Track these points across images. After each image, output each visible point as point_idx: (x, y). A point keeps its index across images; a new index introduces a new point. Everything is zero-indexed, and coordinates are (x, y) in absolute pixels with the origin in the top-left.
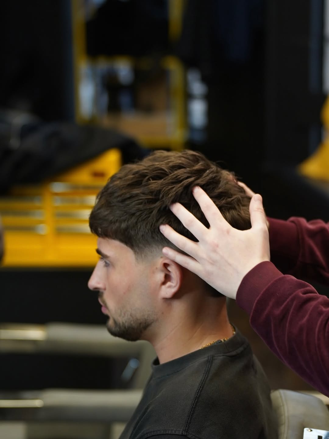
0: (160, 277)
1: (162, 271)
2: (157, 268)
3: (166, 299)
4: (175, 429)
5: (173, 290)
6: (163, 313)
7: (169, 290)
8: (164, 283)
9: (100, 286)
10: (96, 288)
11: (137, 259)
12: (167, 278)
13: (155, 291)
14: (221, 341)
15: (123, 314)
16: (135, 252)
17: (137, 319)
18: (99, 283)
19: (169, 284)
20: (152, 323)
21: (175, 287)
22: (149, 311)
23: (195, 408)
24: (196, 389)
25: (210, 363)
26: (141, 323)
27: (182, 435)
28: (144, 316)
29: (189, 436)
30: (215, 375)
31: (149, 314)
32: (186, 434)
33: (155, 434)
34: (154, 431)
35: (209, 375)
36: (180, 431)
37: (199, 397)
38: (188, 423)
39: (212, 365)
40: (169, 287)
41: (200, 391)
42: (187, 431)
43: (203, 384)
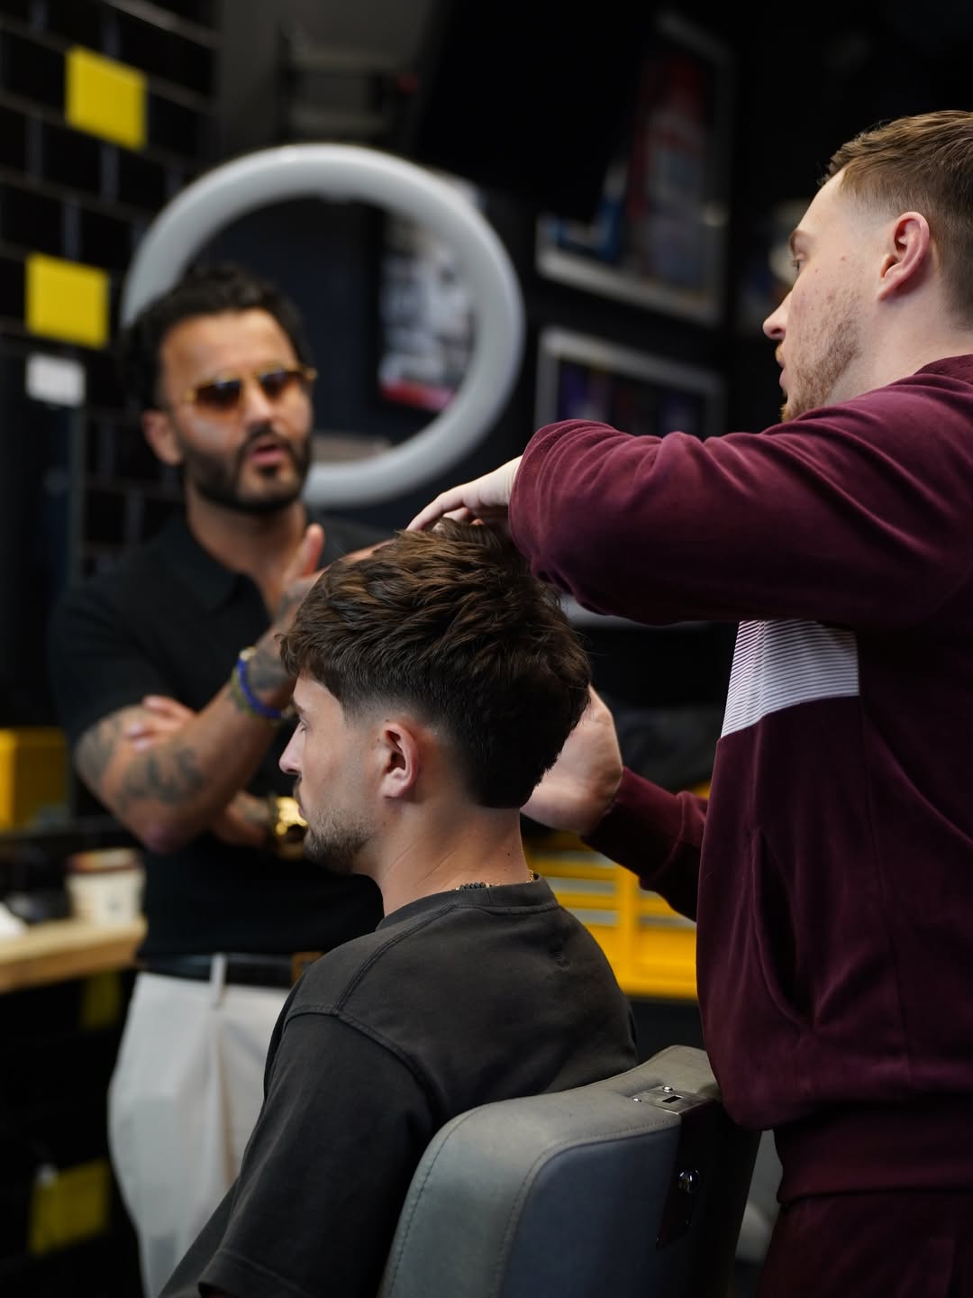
0: (383, 756)
1: (388, 746)
2: (378, 740)
3: (388, 797)
4: (322, 1004)
5: (404, 783)
6: (385, 824)
7: (395, 783)
8: (389, 769)
10: (291, 770)
11: (346, 719)
12: (396, 760)
13: (373, 783)
14: (485, 886)
15: (323, 821)
16: (344, 707)
17: (343, 831)
18: (296, 761)
19: (397, 770)
20: (367, 840)
21: (406, 777)
22: (361, 818)
23: (367, 971)
24: (383, 942)
25: (442, 913)
26: (349, 839)
27: (332, 1015)
28: (354, 826)
29: (343, 1017)
30: (438, 930)
31: (361, 823)
32: (337, 1012)
33: (293, 1014)
34: (293, 1011)
35: (426, 929)
36: (329, 1007)
37: (381, 956)
38: (347, 996)
39: (444, 917)
40: (398, 776)
41: (389, 945)
42: (341, 1009)
43: (401, 938)
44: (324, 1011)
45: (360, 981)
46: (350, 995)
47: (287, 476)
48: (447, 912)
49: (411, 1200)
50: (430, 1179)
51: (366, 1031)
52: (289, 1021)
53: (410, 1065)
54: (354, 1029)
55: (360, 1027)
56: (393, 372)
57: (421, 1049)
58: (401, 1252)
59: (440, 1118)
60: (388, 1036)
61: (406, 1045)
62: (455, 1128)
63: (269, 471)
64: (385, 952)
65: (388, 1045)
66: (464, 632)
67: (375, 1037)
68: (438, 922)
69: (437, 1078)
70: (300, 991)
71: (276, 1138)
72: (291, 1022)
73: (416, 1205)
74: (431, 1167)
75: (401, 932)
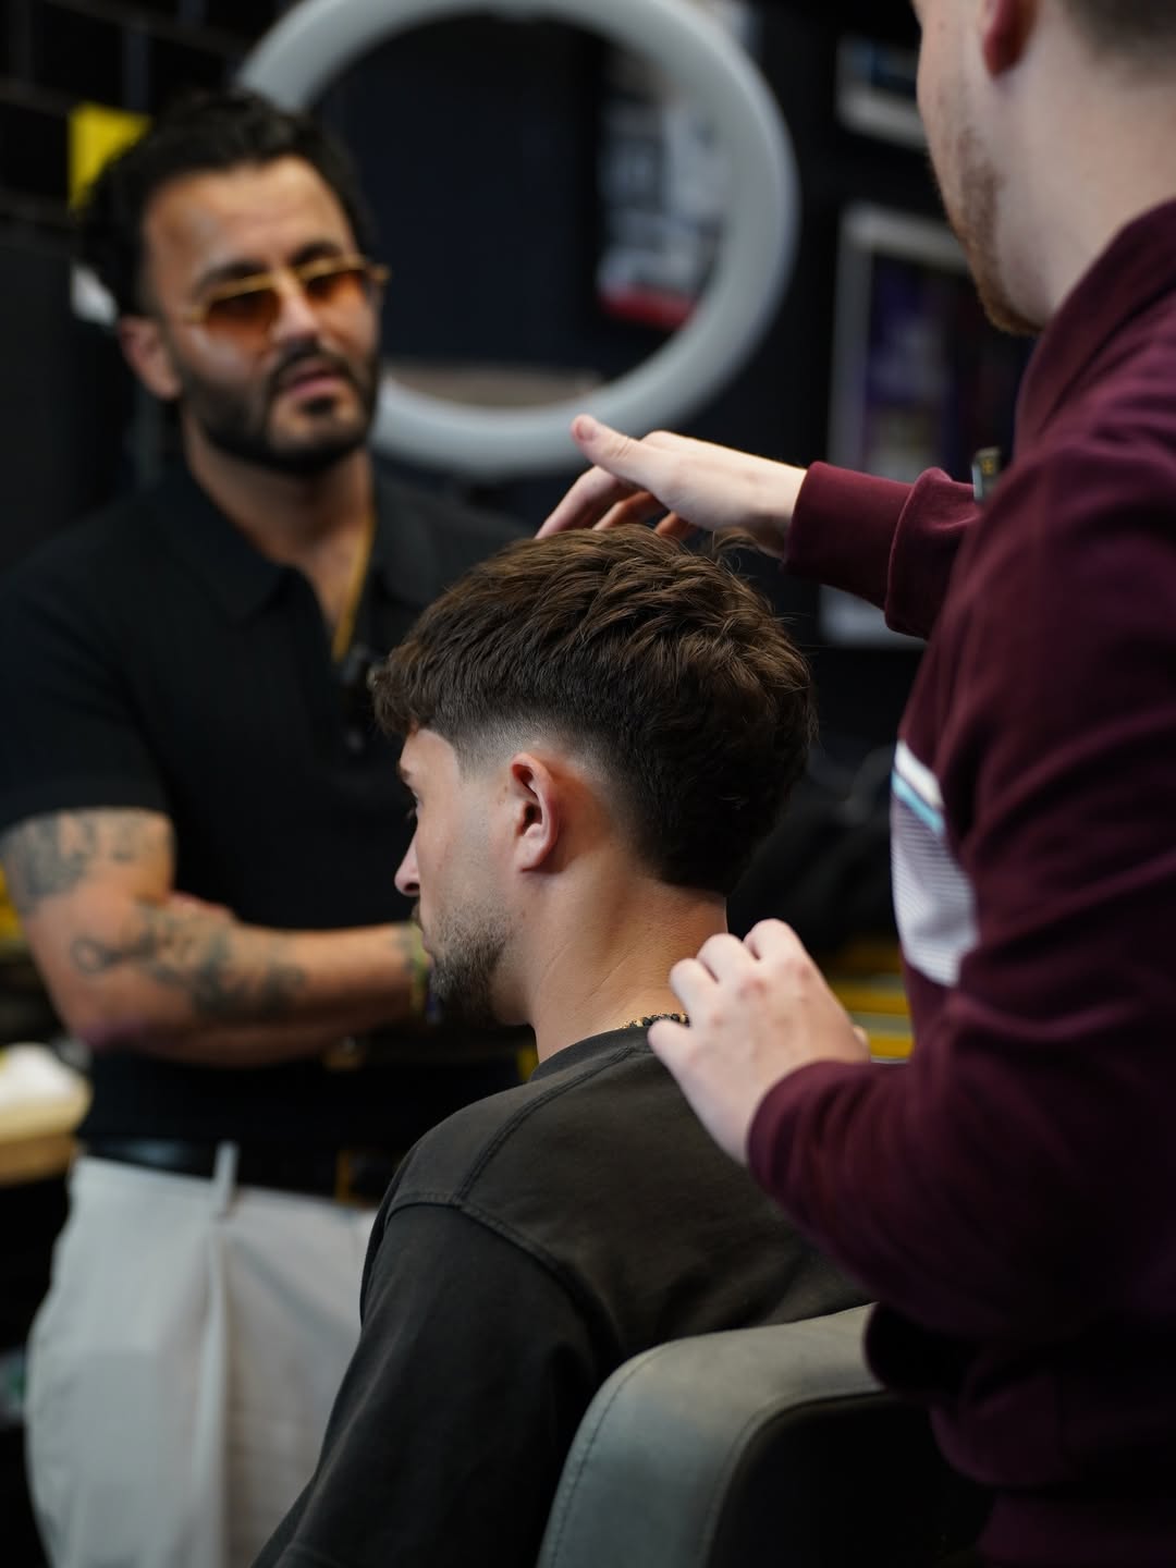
0: (516, 809)
1: (519, 795)
2: (505, 785)
3: (525, 870)
4: (437, 1191)
5: (542, 844)
7: (535, 843)
8: (523, 828)
9: (415, 877)
10: (410, 887)
11: (463, 769)
12: (532, 814)
13: (503, 854)
16: (459, 751)
19: (534, 827)
20: (503, 945)
21: (544, 832)
22: (491, 910)
23: (501, 1143)
24: (526, 1101)
25: (615, 1059)
26: (478, 951)
27: (450, 1206)
28: (483, 926)
29: (467, 1210)
30: (608, 1084)
31: (492, 919)
32: (457, 1202)
33: (398, 1205)
34: (397, 1201)
35: (589, 1082)
36: (447, 1195)
37: (523, 1119)
38: (473, 1178)
39: (617, 1065)
40: (534, 835)
41: (536, 1105)
42: (464, 1196)
43: (554, 1094)
44: (441, 1200)
45: (492, 1156)
46: (478, 1176)
47: (347, 413)
48: (622, 1059)
49: (568, 1478)
50: (596, 1447)
51: (500, 1229)
52: (392, 1215)
53: (562, 1277)
54: (483, 1226)
55: (492, 1224)
56: (620, 275)
57: (580, 1254)
58: (555, 1554)
59: (611, 1358)
60: (532, 1236)
61: (559, 1250)
62: (633, 1373)
63: (321, 406)
64: (528, 1115)
65: (531, 1249)
66: (610, 607)
67: (513, 1238)
68: (608, 1073)
69: (604, 1297)
70: (407, 1173)
71: (372, 1382)
72: (396, 1216)
73: (575, 1485)
74: (597, 1430)
75: (553, 1086)
